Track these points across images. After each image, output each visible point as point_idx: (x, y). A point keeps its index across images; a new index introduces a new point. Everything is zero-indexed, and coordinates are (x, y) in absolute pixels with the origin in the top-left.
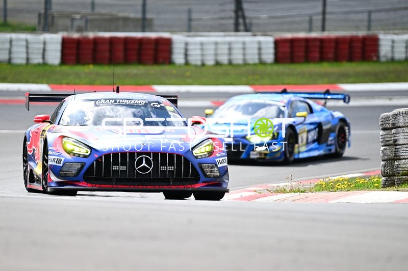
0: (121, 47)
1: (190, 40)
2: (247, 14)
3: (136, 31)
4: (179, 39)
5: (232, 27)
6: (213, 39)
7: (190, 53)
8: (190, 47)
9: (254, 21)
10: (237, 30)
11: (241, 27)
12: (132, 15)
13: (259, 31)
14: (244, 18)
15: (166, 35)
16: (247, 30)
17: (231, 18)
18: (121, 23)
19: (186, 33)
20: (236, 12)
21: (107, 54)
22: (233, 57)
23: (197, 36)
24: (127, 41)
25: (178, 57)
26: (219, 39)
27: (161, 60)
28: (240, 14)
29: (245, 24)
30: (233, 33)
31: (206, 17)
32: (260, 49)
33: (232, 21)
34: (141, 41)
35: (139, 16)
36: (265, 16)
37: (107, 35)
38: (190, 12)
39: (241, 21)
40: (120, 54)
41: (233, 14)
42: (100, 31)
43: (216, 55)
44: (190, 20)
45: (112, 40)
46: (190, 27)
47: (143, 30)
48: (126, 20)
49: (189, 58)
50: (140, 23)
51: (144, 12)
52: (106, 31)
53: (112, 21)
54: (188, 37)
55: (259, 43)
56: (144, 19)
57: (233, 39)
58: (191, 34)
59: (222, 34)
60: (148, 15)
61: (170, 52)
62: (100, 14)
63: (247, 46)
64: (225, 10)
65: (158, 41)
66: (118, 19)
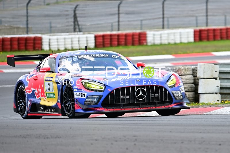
0: (16, 42)
1: (51, 37)
2: (80, 23)
3: (24, 34)
4: (45, 38)
5: (73, 30)
6: (63, 37)
7: (51, 44)
8: (51, 41)
9: (83, 27)
10: (75, 31)
11: (77, 30)
12: (21, 26)
13: (86, 32)
14: (78, 25)
15: (39, 35)
16: (80, 31)
17: (71, 25)
18: (15, 30)
19: (49, 34)
20: (74, 22)
21: (9, 47)
22: (73, 45)
23: (55, 35)
24: (19, 39)
25: (46, 47)
26: (66, 37)
27: (37, 48)
28: (76, 23)
29: (79, 29)
30: (73, 33)
31: (59, 26)
32: (87, 41)
33: (73, 27)
34: (26, 39)
35: (25, 26)
36: (89, 24)
37: (9, 36)
38: (50, 23)
39: (77, 27)
40: (16, 46)
41: (72, 24)
42: (5, 35)
43: (65, 44)
44: (51, 27)
45: (12, 39)
46: (51, 31)
47: (27, 34)
48: (18, 28)
49: (51, 47)
50: (26, 29)
51: (27, 24)
52: (8, 35)
53: (11, 29)
54: (50, 36)
55: (87, 37)
56: (27, 28)
57: (73, 36)
58: (52, 34)
59: (67, 34)
60: (29, 26)
61: (41, 44)
62: (5, 26)
63: (80, 39)
64: (68, 22)
65: (35, 39)
66: (14, 28)
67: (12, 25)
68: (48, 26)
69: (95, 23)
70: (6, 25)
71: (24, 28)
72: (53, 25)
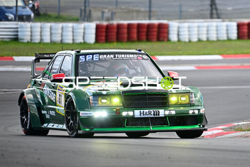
0: (135, 30)
1: (181, 25)
2: (219, 7)
3: (145, 20)
4: (174, 25)
5: (209, 16)
6: (196, 24)
7: (180, 33)
8: (181, 30)
9: (223, 12)
10: (212, 17)
11: (215, 16)
12: (143, 9)
13: (226, 18)
14: (216, 9)
15: (164, 22)
16: (218, 18)
17: (208, 10)
18: (135, 14)
19: (178, 21)
20: (211, 6)
21: (126, 35)
22: (209, 36)
23: (185, 22)
24: (139, 26)
25: (173, 37)
26: (201, 24)
27: (161, 39)
28: (214, 7)
29: (217, 14)
30: (209, 20)
31: (191, 10)
32: (227, 30)
33: (209, 12)
34: (149, 26)
35: (148, 9)
36: (230, 8)
37: (126, 22)
38: (180, 6)
39: (214, 11)
40: (135, 36)
41: (209, 7)
42: (121, 20)
43: (198, 34)
44: (181, 12)
45: (130, 26)
46: (182, 16)
47: (150, 19)
48: (138, 12)
49: (181, 37)
50: (148, 14)
51: (150, 7)
52: (125, 20)
53: (129, 13)
54: (179, 22)
55: (227, 26)
56: (150, 11)
57: (210, 24)
58: (182, 21)
59: (202, 20)
60: (153, 9)
61: (168, 33)
62: (121, 9)
63: (219, 28)
64: (203, 5)
65: (160, 26)
66: (133, 11)
67: (131, 8)
68: (177, 9)
69: (240, 7)
70: (123, 7)
71: (145, 12)
72: (184, 9)
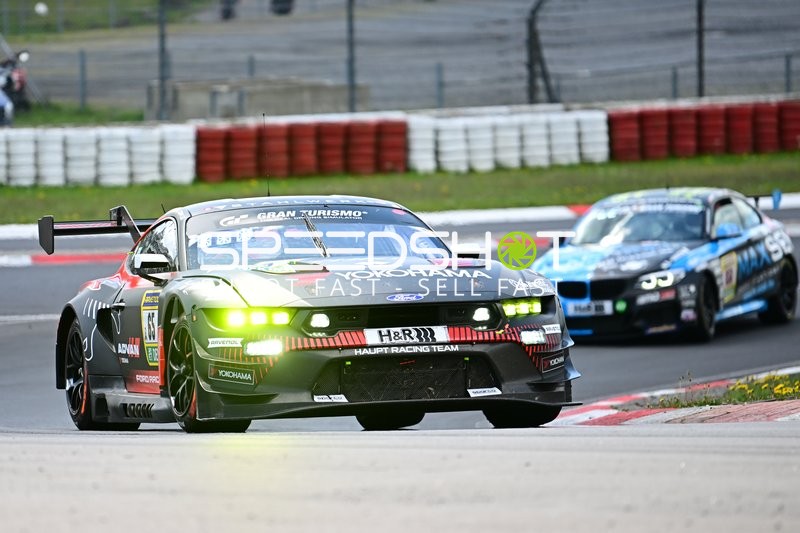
0: (309, 143)
1: (443, 123)
2: (551, 69)
3: (338, 111)
4: (421, 125)
5: (524, 95)
6: (488, 121)
7: (443, 148)
8: (443, 137)
9: (565, 83)
10: (532, 100)
11: (542, 95)
12: (329, 82)
13: (574, 101)
14: (545, 76)
15: (394, 116)
16: (552, 99)
17: (520, 77)
18: (306, 96)
19: (435, 112)
20: (530, 66)
21: (283, 159)
22: (527, 153)
23: (457, 115)
24: (321, 131)
25: (422, 159)
26: (501, 120)
27: (388, 165)
28: (538, 68)
29: (549, 90)
30: (525, 107)
31: (471, 79)
32: (579, 135)
33: (523, 84)
34: (349, 131)
35: (343, 81)
36: (585, 72)
37: (283, 120)
38: (440, 69)
39: (540, 83)
40: (309, 158)
41: (524, 71)
43: (495, 150)
44: (441, 85)
45: (292, 132)
46: (442, 99)
47: (352, 109)
48: (316, 89)
49: (443, 159)
50: (345, 95)
51: (352, 73)
52: (279, 113)
53: (290, 95)
54: (439, 117)
55: (578, 124)
56: (352, 87)
57: (526, 118)
58: (445, 111)
59: (504, 109)
60: (360, 80)
61: (404, 148)
62: (267, 82)
63: (554, 130)
64: (508, 64)
65: (381, 129)
66: (301, 89)
67: (294, 78)
68: (429, 79)
70: (272, 76)
71: (336, 89)
72: (449, 77)
